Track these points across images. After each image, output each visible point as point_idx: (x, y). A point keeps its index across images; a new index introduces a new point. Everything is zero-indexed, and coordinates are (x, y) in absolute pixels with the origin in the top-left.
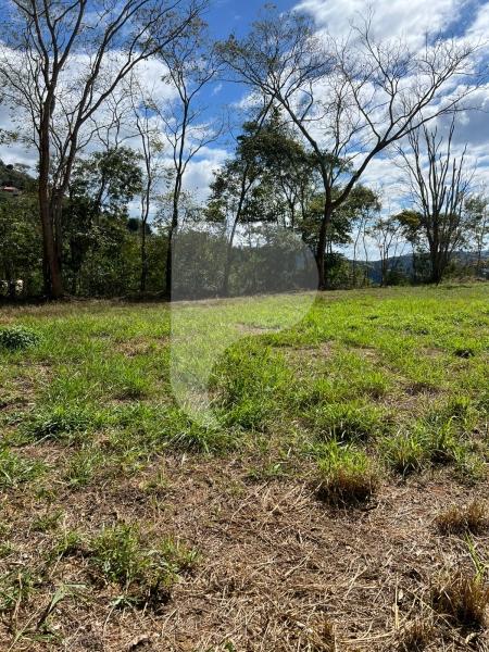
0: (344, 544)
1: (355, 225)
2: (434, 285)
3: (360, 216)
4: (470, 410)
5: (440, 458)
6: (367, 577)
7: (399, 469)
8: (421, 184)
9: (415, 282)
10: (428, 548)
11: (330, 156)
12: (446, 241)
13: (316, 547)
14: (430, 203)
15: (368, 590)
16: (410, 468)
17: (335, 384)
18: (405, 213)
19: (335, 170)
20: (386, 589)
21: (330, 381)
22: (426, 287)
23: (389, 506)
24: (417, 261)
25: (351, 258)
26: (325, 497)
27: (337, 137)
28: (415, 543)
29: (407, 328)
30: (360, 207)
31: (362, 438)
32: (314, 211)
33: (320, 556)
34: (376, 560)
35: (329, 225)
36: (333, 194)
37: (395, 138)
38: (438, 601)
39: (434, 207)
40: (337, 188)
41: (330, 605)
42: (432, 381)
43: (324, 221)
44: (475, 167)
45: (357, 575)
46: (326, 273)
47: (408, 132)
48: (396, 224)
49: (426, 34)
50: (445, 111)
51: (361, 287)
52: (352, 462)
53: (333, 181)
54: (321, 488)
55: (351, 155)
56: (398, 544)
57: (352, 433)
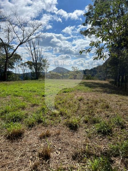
0: (16, 149)
1: (15, 64)
2: (37, 80)
3: (17, 61)
4: (46, 109)
5: (40, 121)
6: (22, 156)
7: (30, 126)
8: (32, 55)
9: (32, 79)
10: (37, 144)
11: (7, 44)
12: (39, 69)
13: (7, 152)
14: (35, 60)
15: (23, 159)
16: (33, 125)
17: (12, 107)
18: (28, 62)
19: (9, 48)
20: (27, 157)
21: (10, 106)
22: (35, 80)
23: (27, 136)
24: (32, 74)
25: (15, 73)
26: (10, 138)
27: (9, 39)
28: (34, 143)
29: (31, 91)
30: (16, 59)
31: (20, 120)
32: (3, 59)
33: (9, 154)
34: (25, 150)
35: (8, 63)
36: (8, 55)
37: (25, 42)
38: (40, 155)
39: (36, 61)
40: (9, 53)
41: (12, 166)
42: (37, 103)
43: (6, 62)
44: (44, 52)
45: (19, 156)
46: (7, 76)
47: (28, 41)
48: (26, 64)
49: (31, 18)
50: (37, 37)
51: (18, 81)
52: (17, 127)
53: (8, 51)
54: (8, 136)
55: (13, 45)
56: (30, 145)
57: (17, 119)
